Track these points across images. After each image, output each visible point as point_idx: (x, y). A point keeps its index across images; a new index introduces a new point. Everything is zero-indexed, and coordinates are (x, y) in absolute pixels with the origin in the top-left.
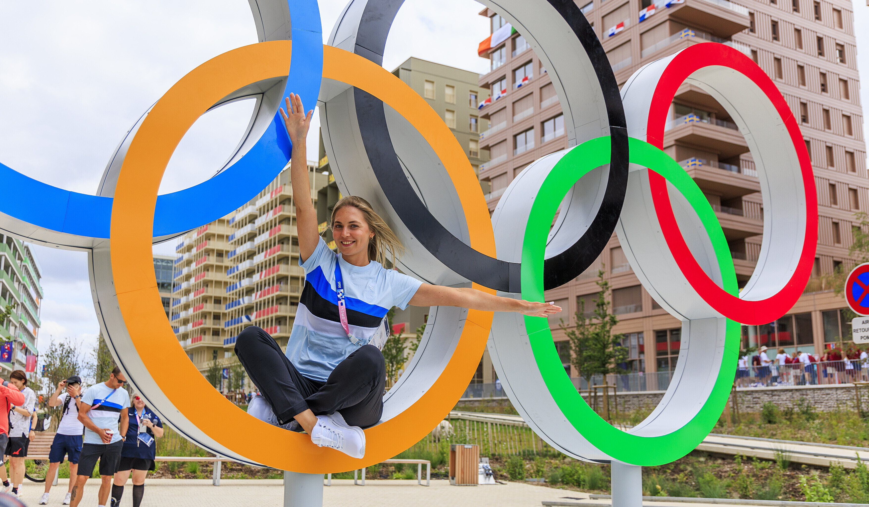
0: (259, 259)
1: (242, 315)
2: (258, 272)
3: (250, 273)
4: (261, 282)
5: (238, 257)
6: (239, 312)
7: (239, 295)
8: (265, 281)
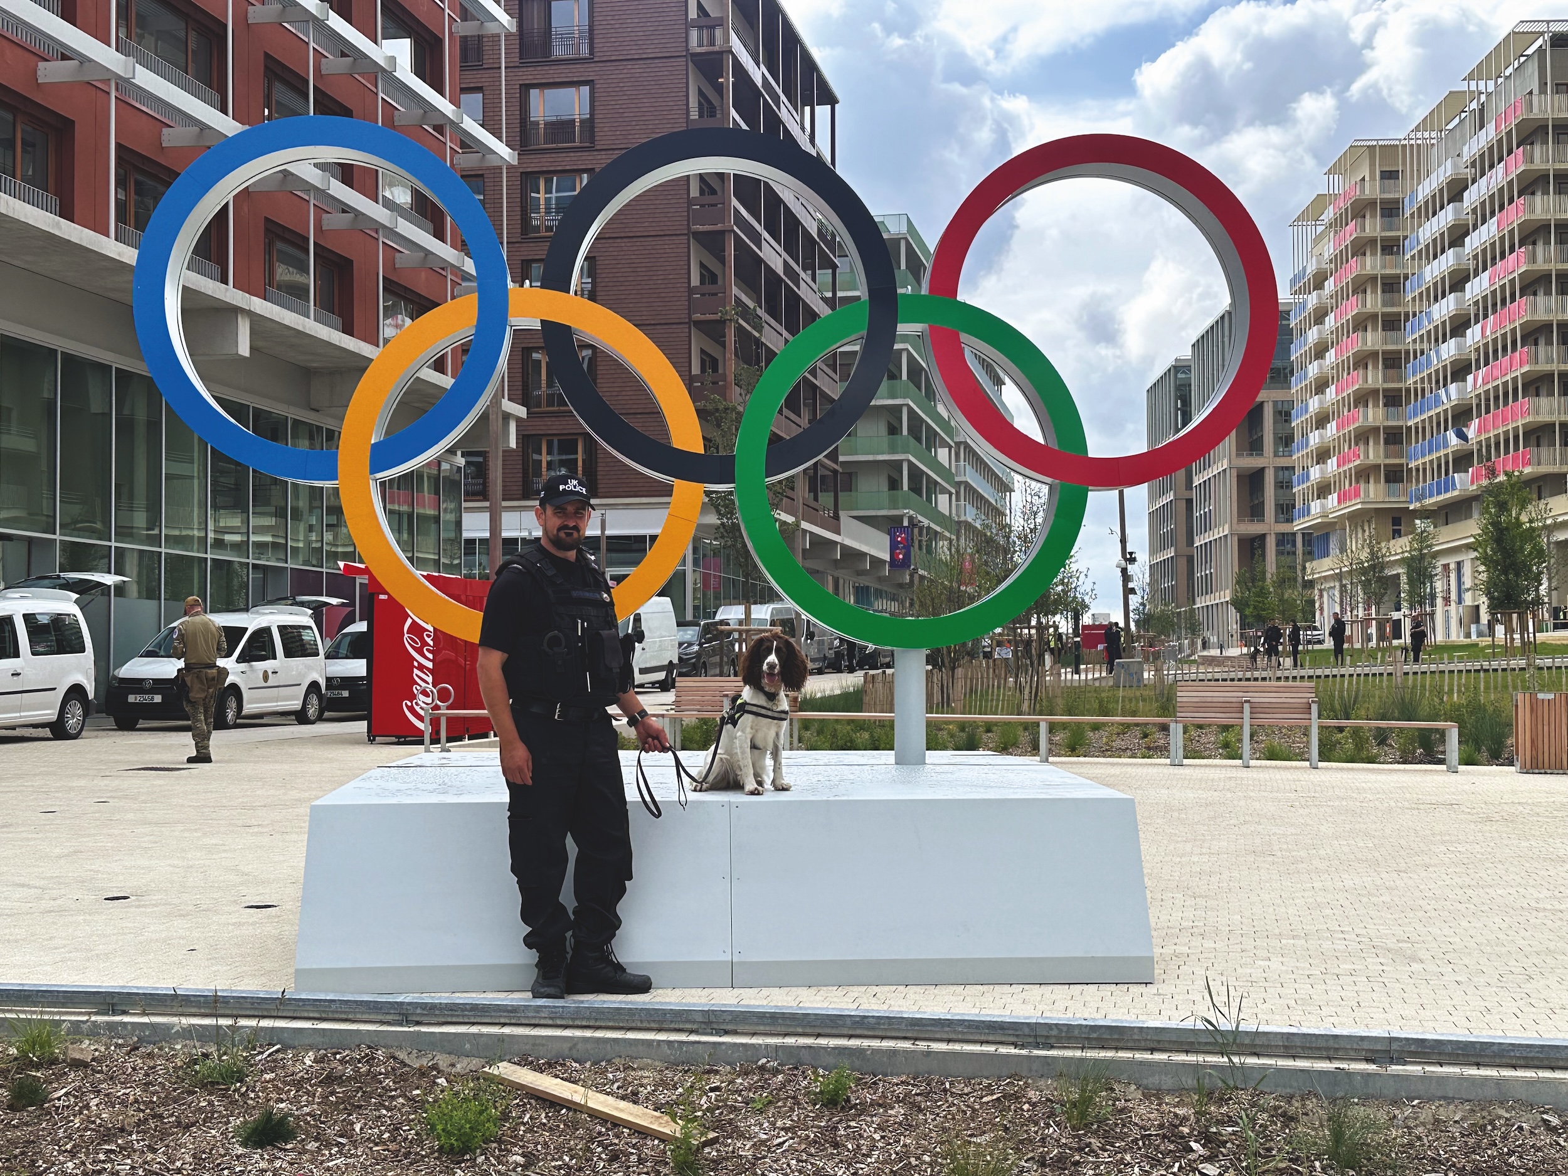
0: (1478, 287)
1: (1446, 430)
2: (1477, 322)
3: (1459, 326)
4: (1486, 345)
5: (1428, 289)
6: (1439, 424)
7: (1438, 382)
8: (1495, 340)
